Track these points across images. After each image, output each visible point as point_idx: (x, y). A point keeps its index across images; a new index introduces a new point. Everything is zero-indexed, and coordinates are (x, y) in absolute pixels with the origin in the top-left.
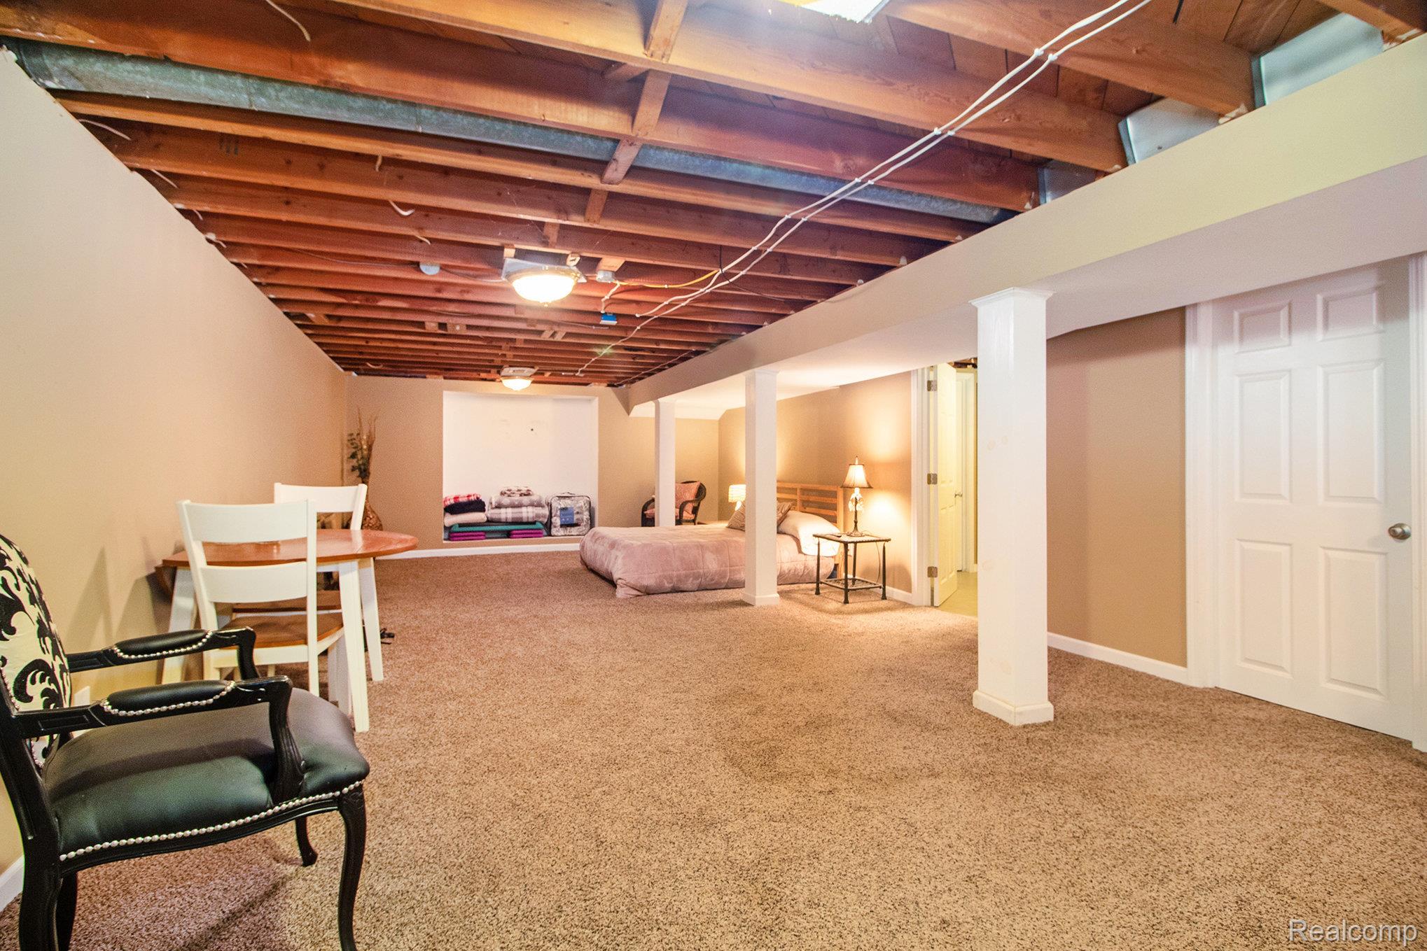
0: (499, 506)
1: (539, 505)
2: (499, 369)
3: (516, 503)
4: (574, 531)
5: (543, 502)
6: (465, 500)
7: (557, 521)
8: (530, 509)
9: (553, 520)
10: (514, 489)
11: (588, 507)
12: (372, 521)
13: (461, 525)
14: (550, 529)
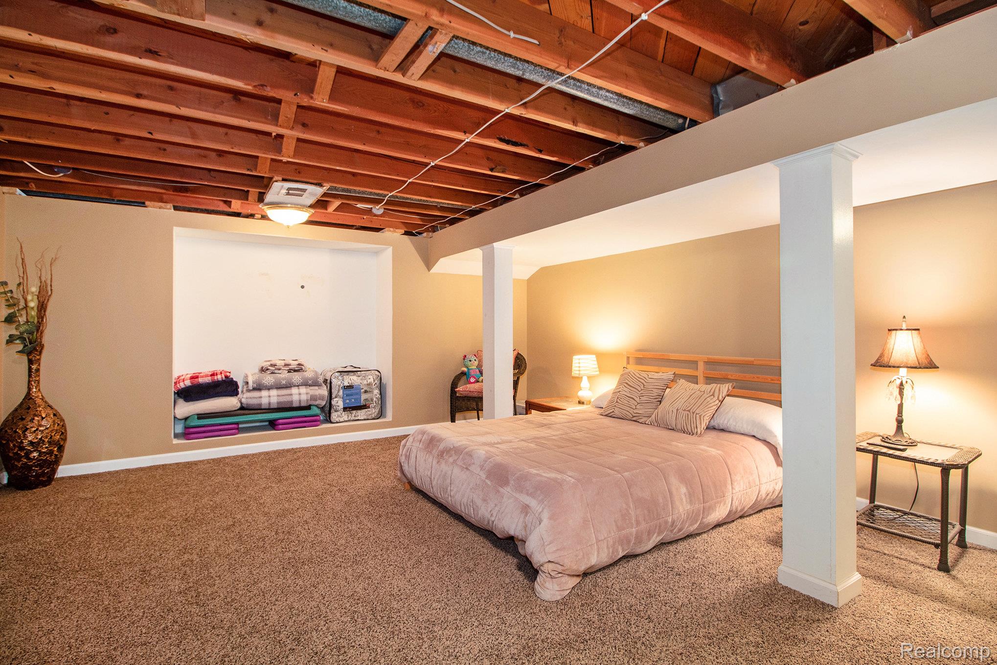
0: (258, 388)
1: (315, 384)
2: (264, 184)
3: (284, 382)
4: (361, 414)
5: (321, 380)
6: (208, 380)
7: (339, 403)
8: (303, 390)
9: (333, 402)
10: (280, 363)
11: (378, 383)
12: (44, 422)
13: (201, 416)
14: (330, 413)
